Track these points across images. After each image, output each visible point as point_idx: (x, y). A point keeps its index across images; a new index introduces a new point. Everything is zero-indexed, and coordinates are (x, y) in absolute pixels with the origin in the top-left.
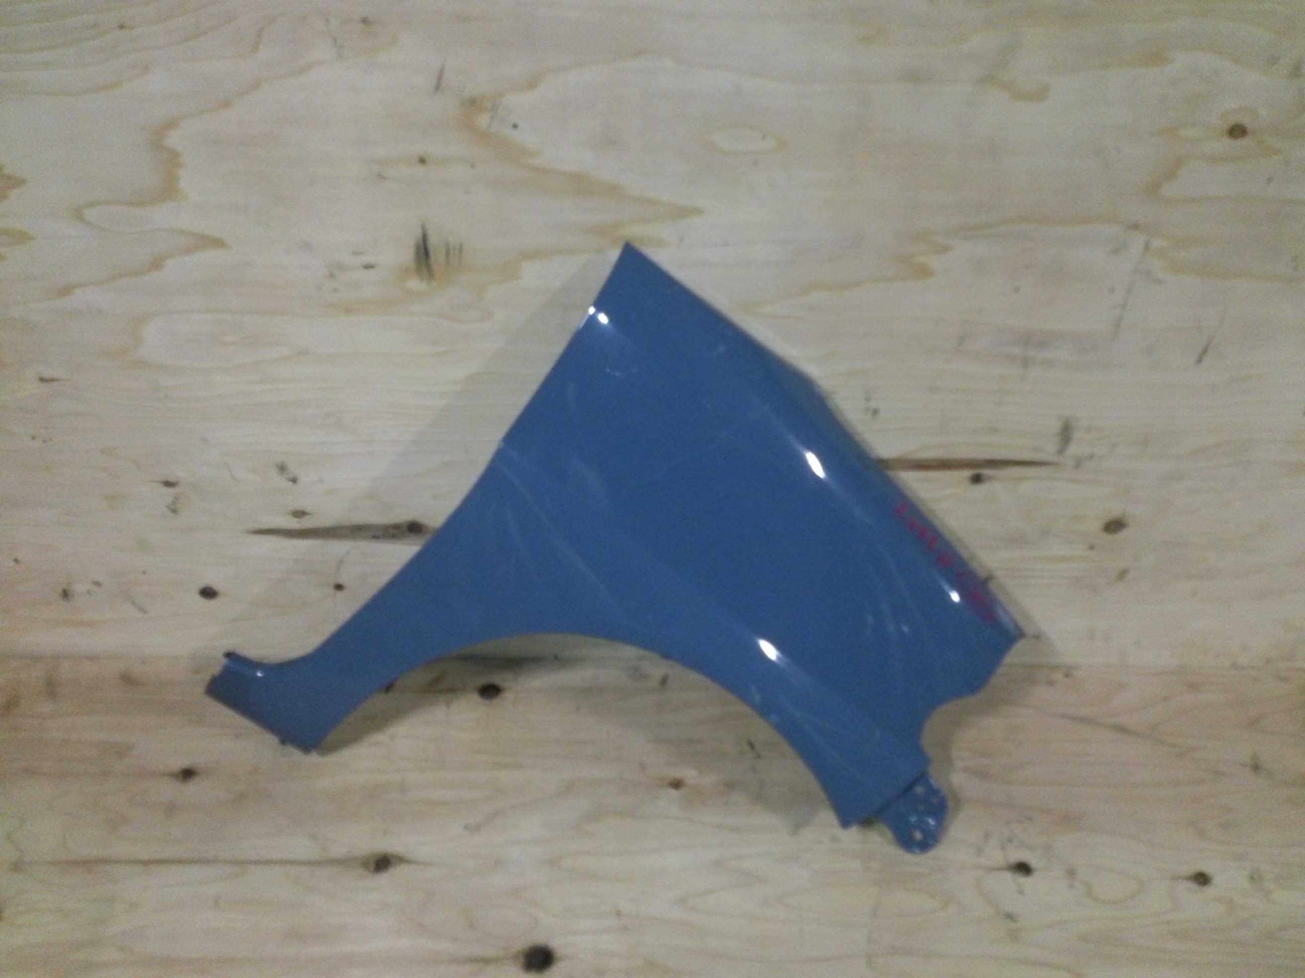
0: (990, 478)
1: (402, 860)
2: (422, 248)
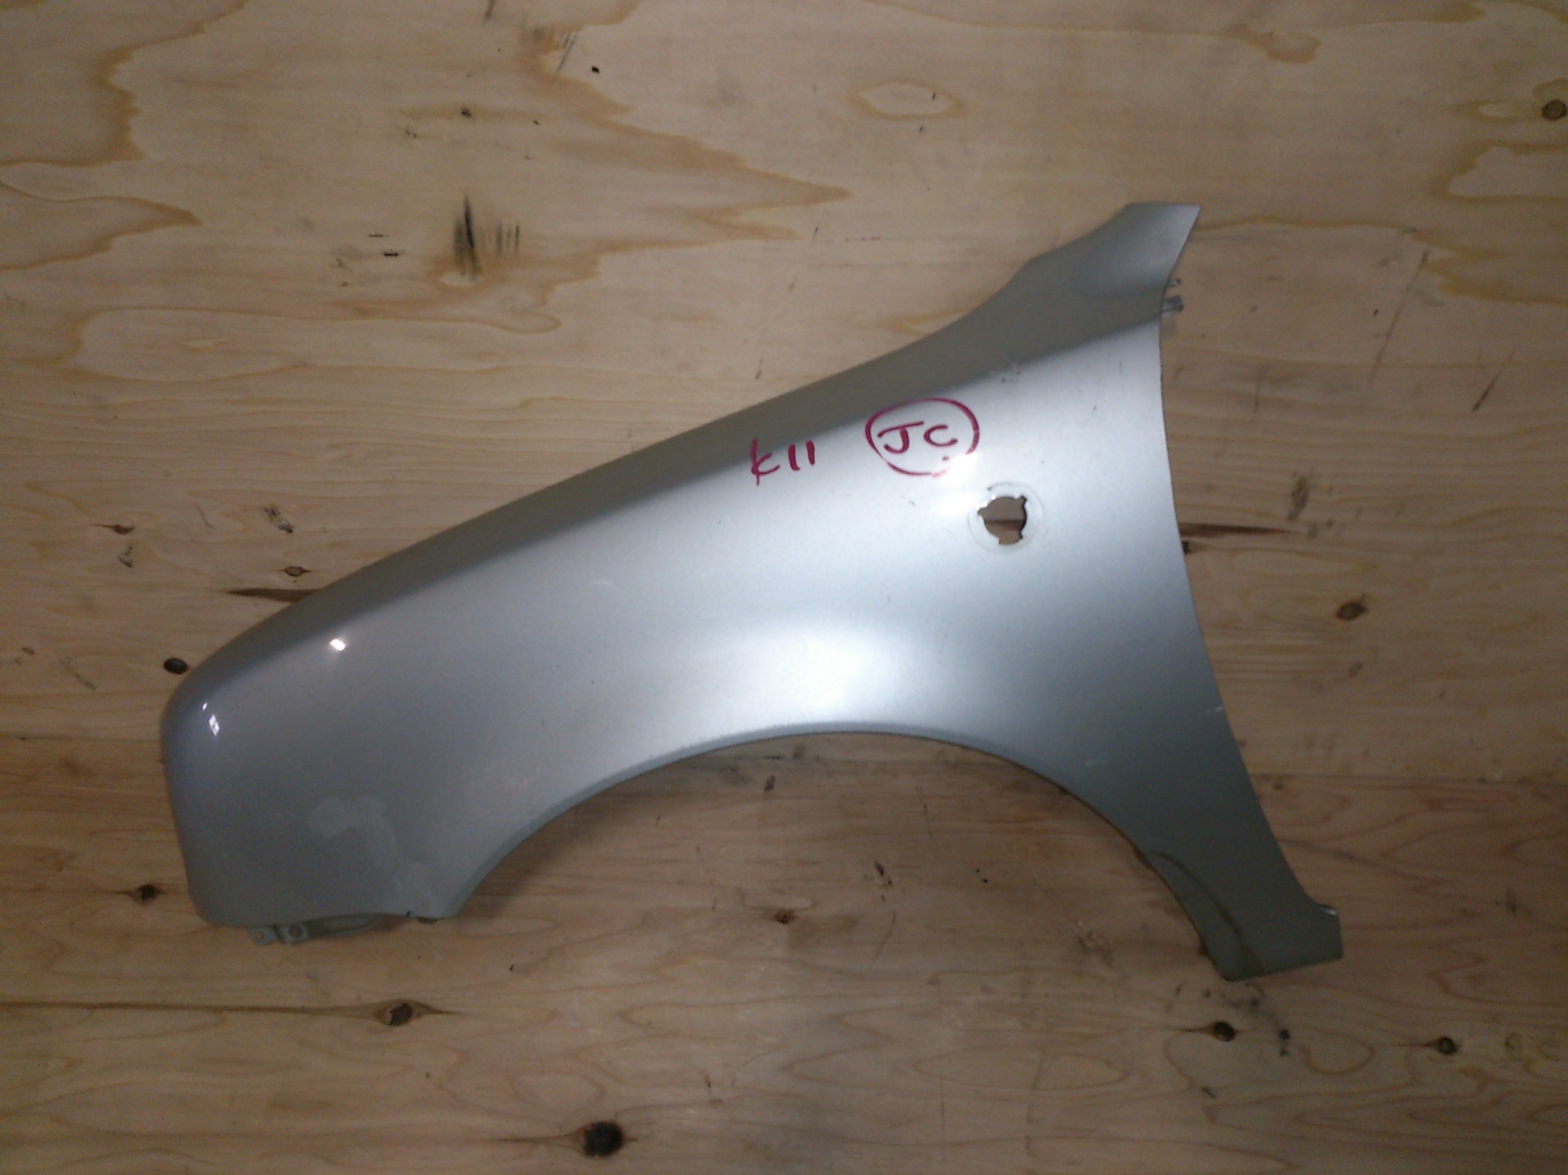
0: (1200, 548)
1: (427, 1009)
2: (465, 232)
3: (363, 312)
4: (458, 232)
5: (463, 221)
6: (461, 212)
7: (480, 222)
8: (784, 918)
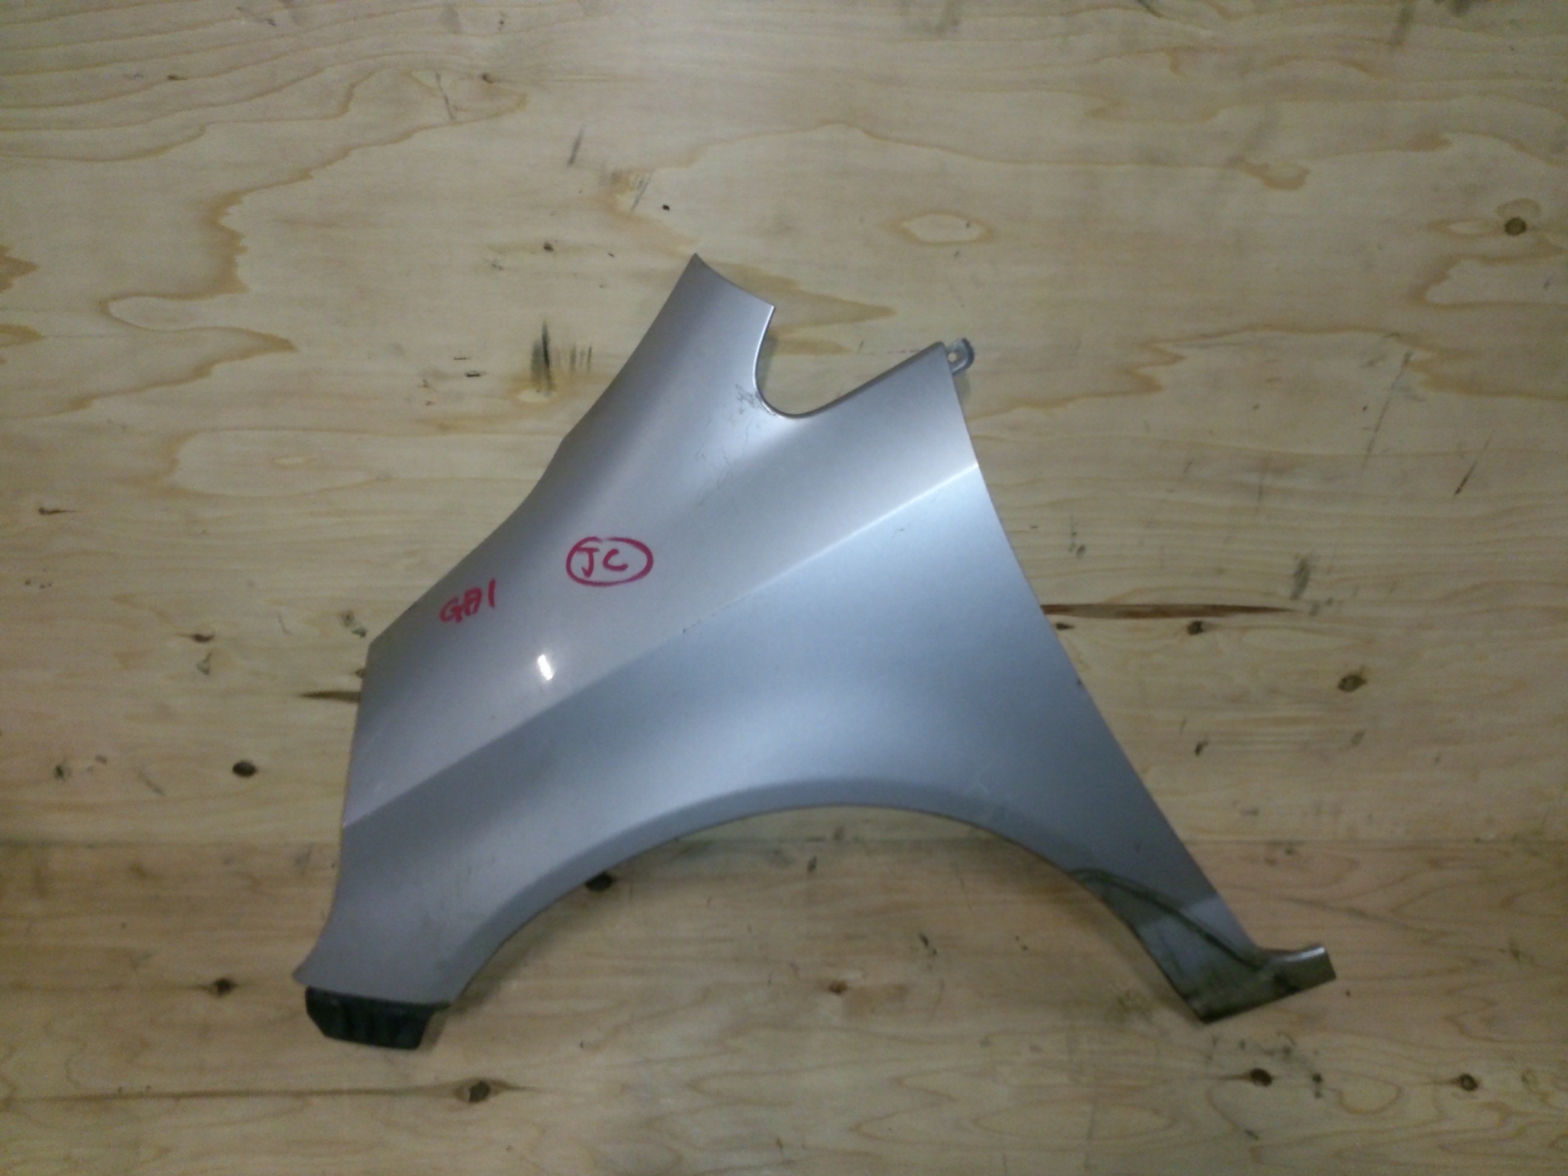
0: (1212, 627)
1: (504, 1086)
2: (542, 353)
3: (444, 427)
4: (536, 354)
5: (541, 345)
6: (539, 336)
7: (555, 344)
8: (838, 989)
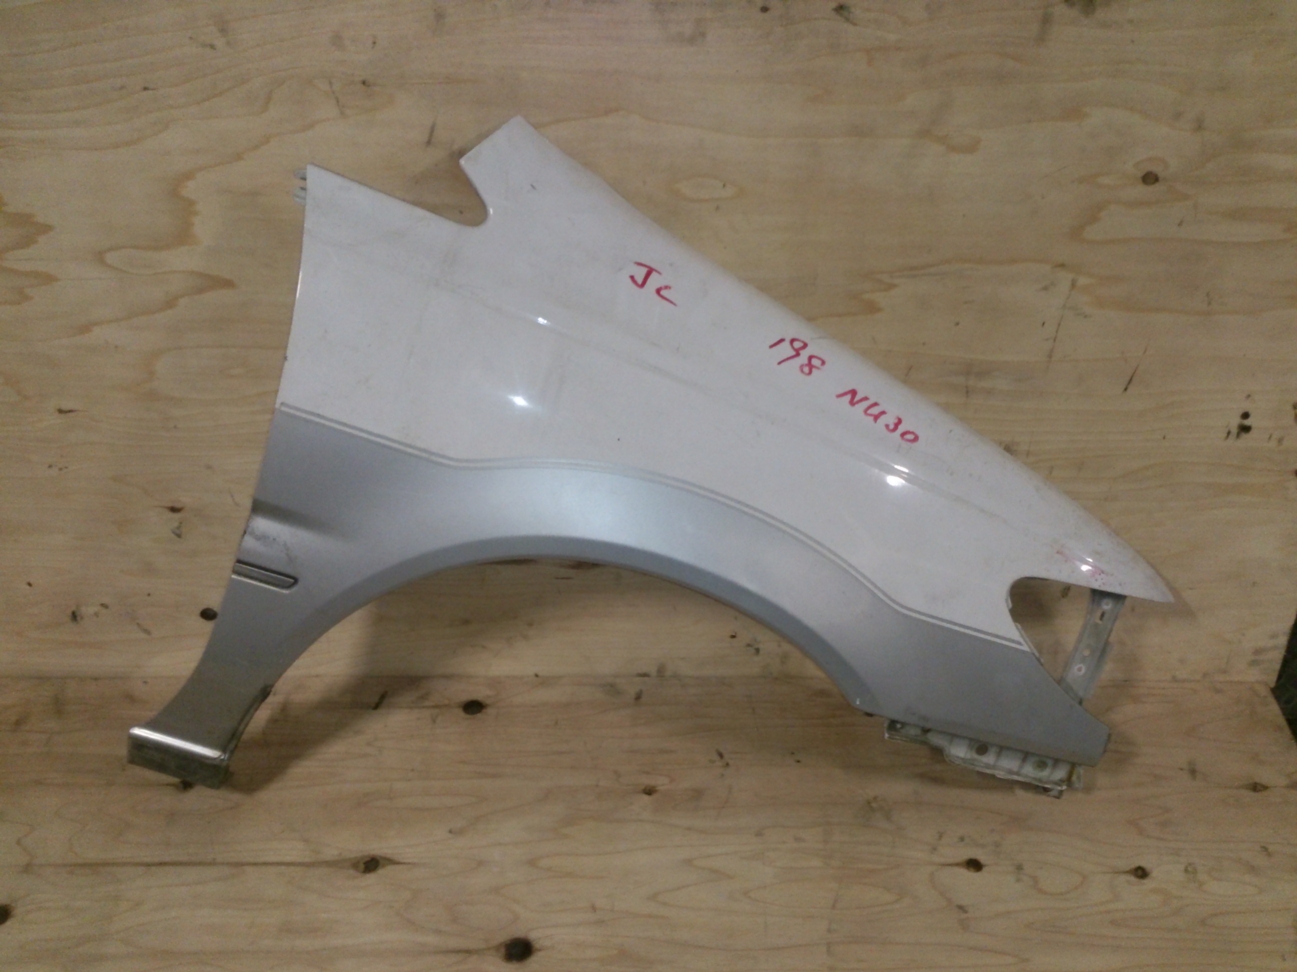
1: (390, 861)
8: (649, 791)
